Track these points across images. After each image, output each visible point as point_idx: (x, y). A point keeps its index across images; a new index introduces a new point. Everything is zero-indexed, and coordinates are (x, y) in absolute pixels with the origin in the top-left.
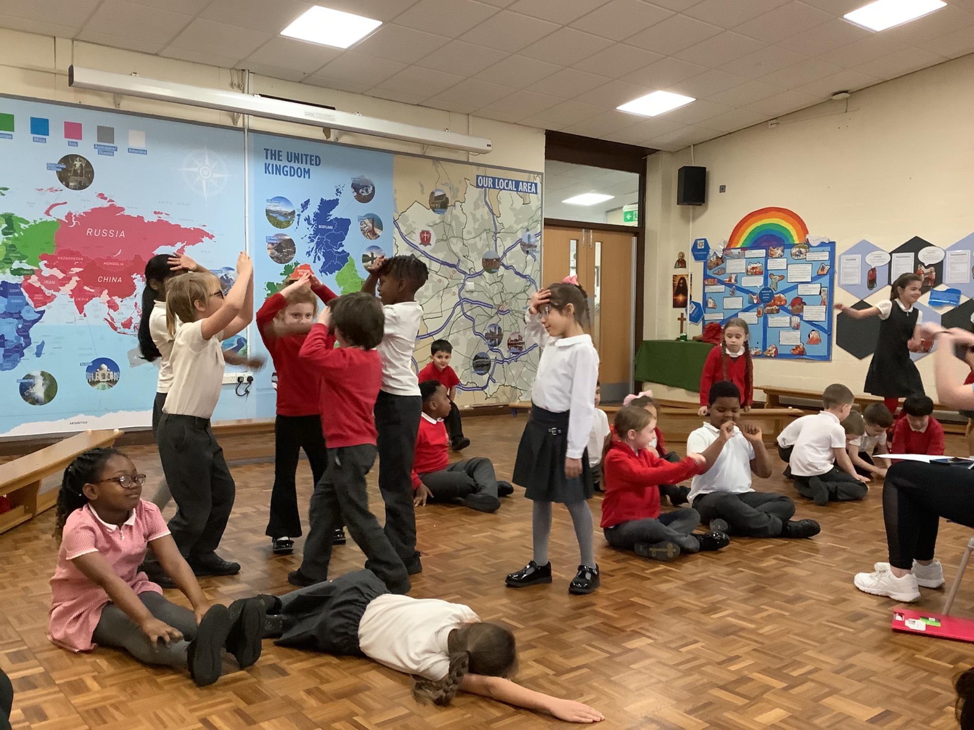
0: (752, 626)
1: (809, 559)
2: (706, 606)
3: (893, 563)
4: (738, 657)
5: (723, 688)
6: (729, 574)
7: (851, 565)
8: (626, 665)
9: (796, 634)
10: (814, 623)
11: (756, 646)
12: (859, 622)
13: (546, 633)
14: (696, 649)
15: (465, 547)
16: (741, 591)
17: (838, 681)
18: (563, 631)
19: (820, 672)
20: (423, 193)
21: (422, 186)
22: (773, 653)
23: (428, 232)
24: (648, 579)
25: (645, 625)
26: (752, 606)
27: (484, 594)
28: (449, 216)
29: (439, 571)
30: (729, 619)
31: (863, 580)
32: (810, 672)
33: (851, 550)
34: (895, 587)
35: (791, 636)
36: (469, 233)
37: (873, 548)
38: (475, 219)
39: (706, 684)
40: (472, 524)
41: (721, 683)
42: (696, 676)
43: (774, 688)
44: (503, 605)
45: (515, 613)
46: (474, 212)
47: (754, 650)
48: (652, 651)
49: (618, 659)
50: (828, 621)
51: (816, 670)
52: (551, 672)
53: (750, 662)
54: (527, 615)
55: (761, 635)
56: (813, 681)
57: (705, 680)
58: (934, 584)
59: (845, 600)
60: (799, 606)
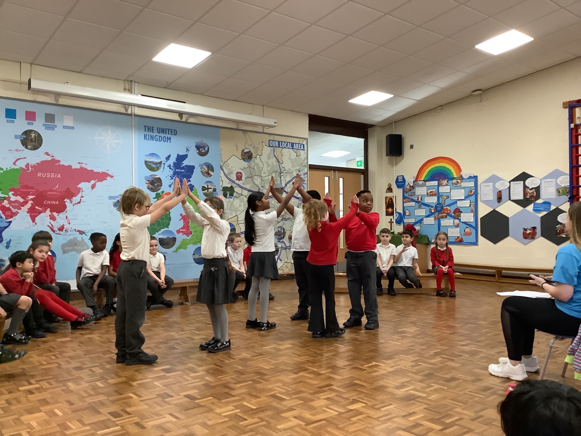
0: (425, 395)
1: (461, 358)
2: (398, 384)
3: (510, 358)
4: (414, 413)
5: (405, 430)
6: (413, 366)
7: (485, 360)
8: (349, 419)
9: (451, 399)
10: (461, 393)
11: (426, 406)
12: (489, 392)
13: (302, 402)
14: (391, 409)
15: (257, 354)
16: (420, 376)
17: (472, 425)
18: (312, 400)
19: (463, 420)
20: (237, 150)
21: (237, 146)
22: (436, 410)
23: (240, 173)
24: (365, 370)
25: (362, 396)
26: (425, 384)
27: (266, 380)
28: (253, 163)
29: (240, 368)
30: (411, 391)
31: (493, 368)
32: (457, 420)
33: (487, 352)
34: (513, 372)
35: (446, 400)
36: (265, 173)
37: (499, 350)
38: (268, 165)
39: (394, 428)
40: (263, 341)
41: (404, 427)
42: (389, 424)
43: (435, 429)
44: (277, 387)
45: (284, 391)
46: (267, 161)
47: (425, 409)
48: (365, 410)
49: (343, 415)
50: (470, 392)
51: (461, 419)
52: (303, 423)
53: (422, 415)
54: (290, 392)
55: (430, 400)
56: (458, 425)
57: (394, 426)
58: (533, 370)
59: (480, 380)
60: (453, 384)
